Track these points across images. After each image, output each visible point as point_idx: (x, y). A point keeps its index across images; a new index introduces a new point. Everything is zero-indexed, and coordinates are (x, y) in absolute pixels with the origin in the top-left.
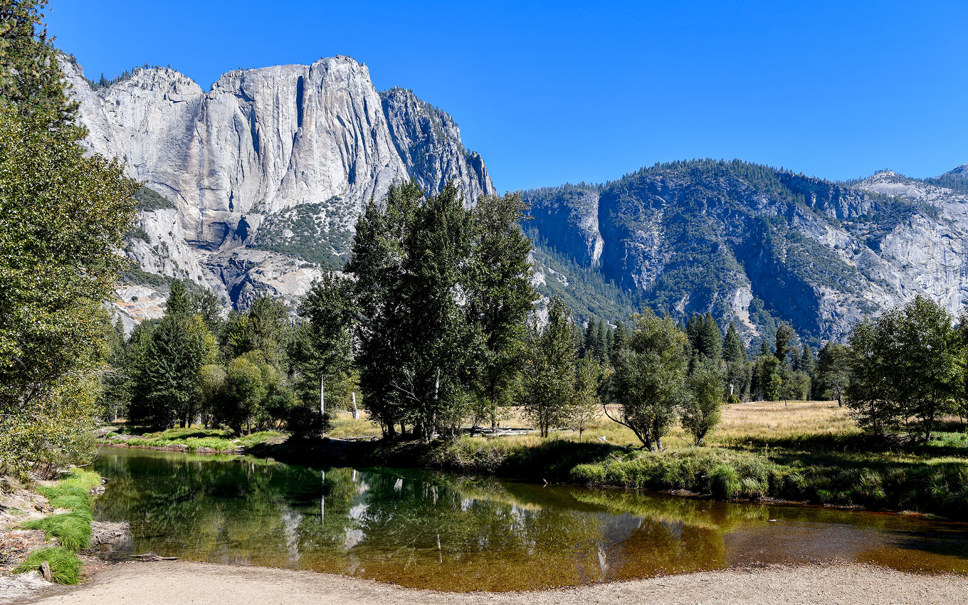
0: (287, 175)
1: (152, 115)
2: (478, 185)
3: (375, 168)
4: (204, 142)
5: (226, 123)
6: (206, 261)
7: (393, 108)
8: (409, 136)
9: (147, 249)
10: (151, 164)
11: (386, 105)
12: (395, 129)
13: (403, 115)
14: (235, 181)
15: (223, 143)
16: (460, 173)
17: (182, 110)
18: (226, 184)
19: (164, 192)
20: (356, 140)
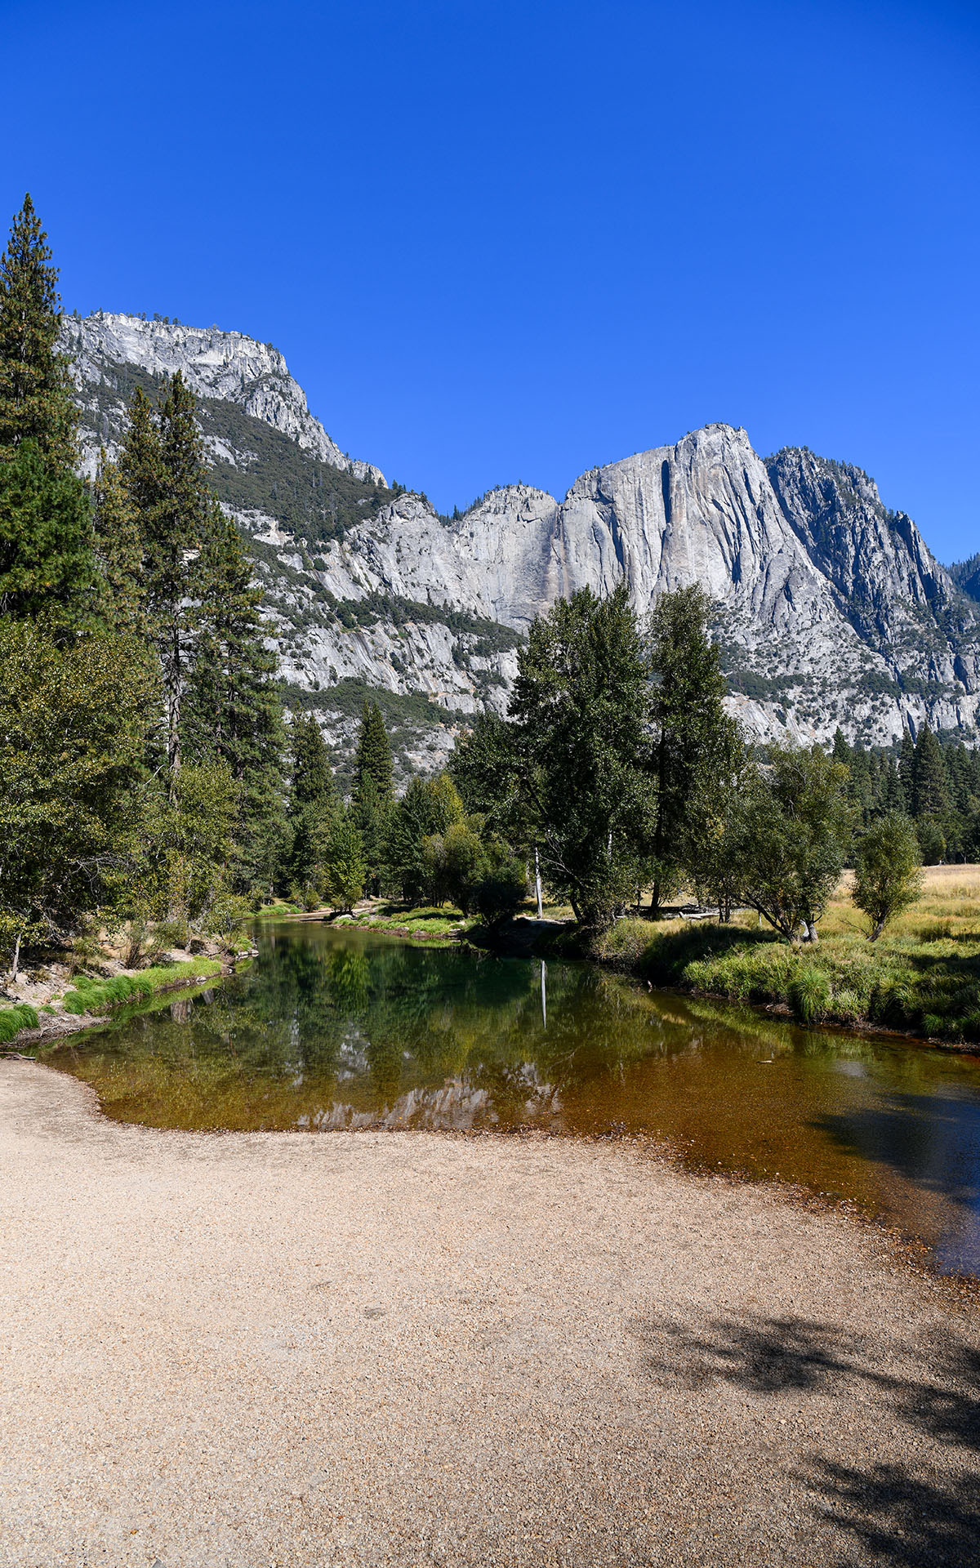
0: (657, 584)
1: (506, 542)
2: (908, 557)
4: (562, 561)
5: (584, 535)
7: (784, 475)
8: (807, 507)
10: (508, 597)
11: (774, 474)
12: (789, 502)
13: (797, 482)
15: (582, 558)
16: (881, 545)
17: (536, 530)
19: (522, 627)
20: (739, 526)
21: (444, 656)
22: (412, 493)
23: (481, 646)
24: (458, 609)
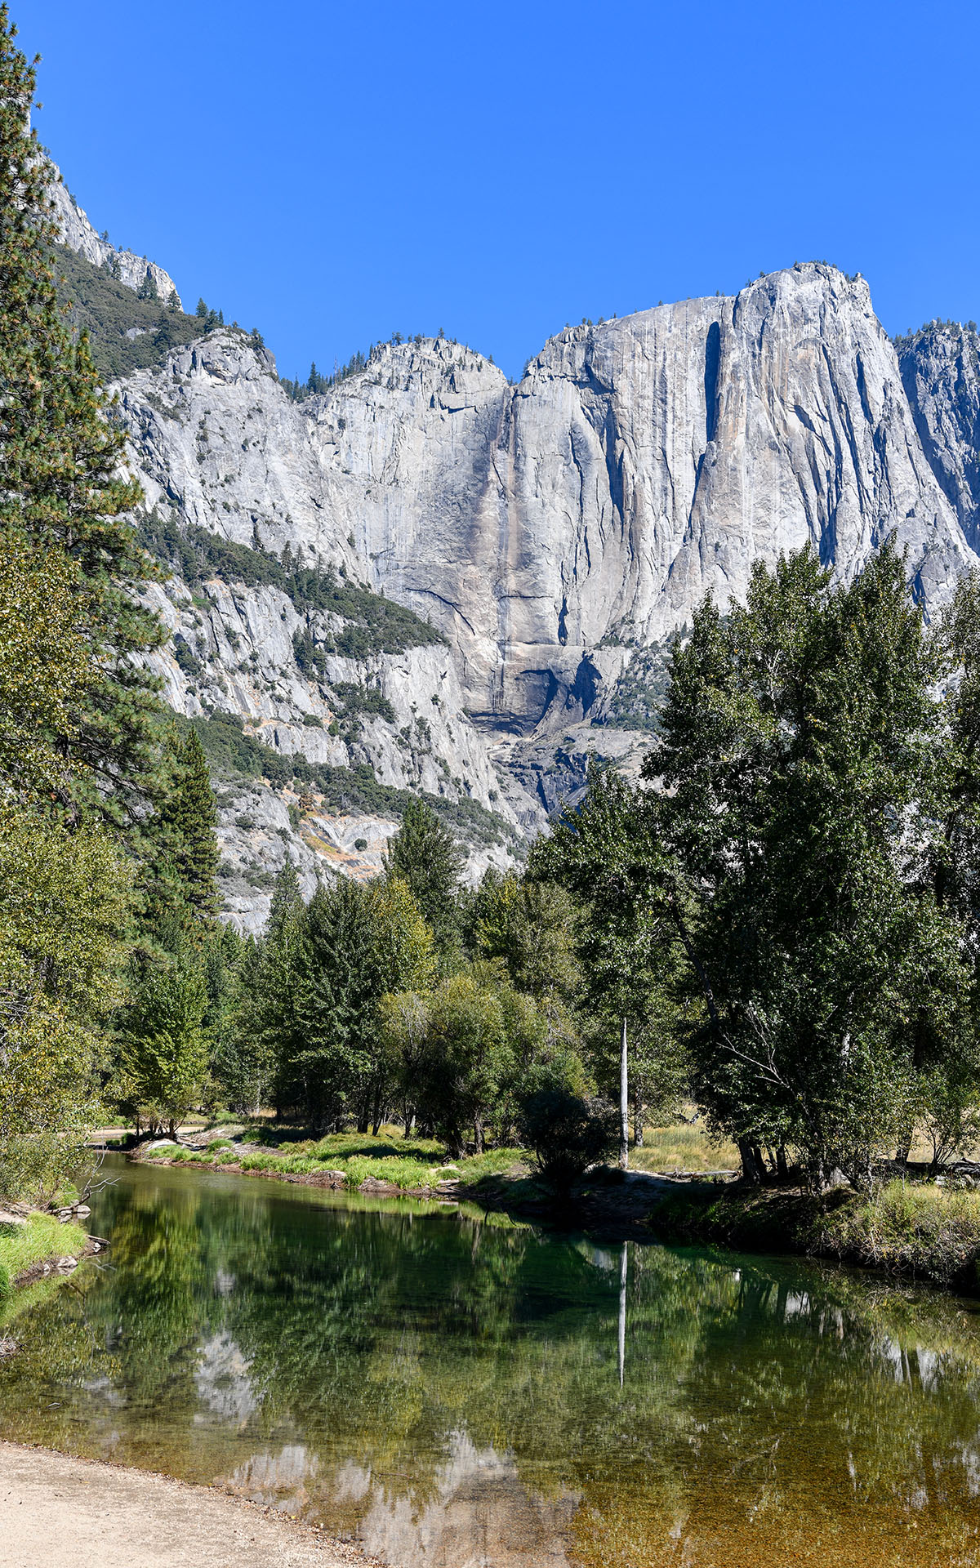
0: (683, 553)
1: (405, 444)
3: (882, 521)
4: (509, 493)
5: (554, 447)
6: (508, 759)
7: (927, 373)
8: (966, 437)
9: (389, 736)
10: (402, 550)
11: (910, 369)
12: (932, 424)
13: (952, 388)
14: (572, 575)
15: (547, 491)
17: (465, 428)
18: (552, 584)
19: (425, 608)
20: (839, 460)
21: (279, 650)
22: (235, 329)
23: (350, 639)
24: (310, 564)
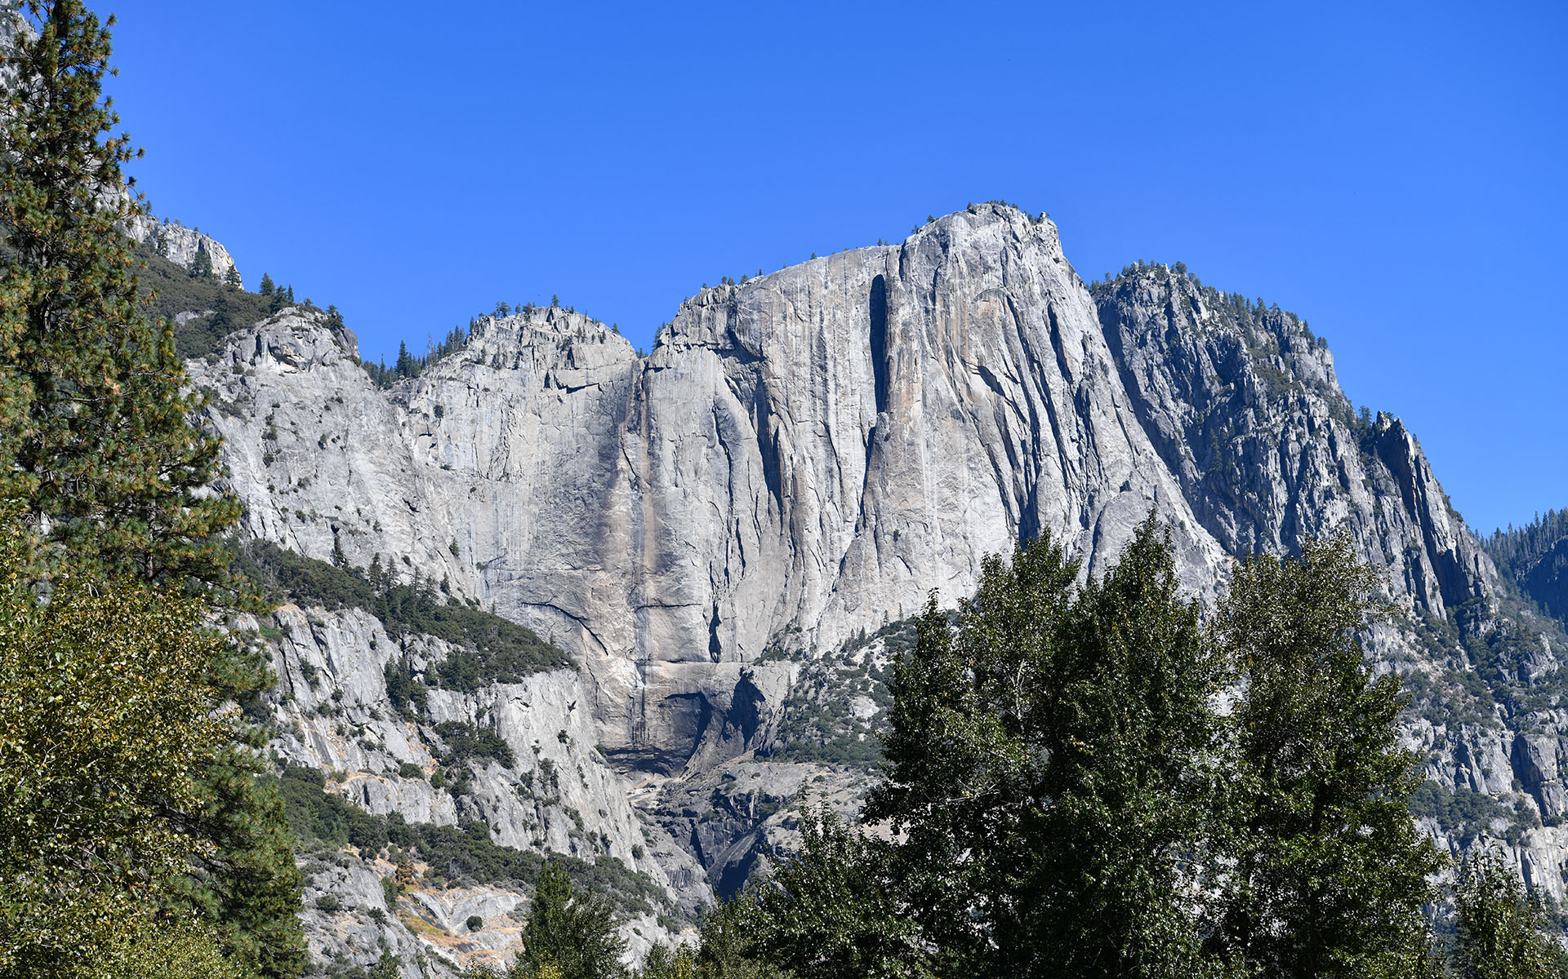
0: (856, 545)
1: (516, 431)
2: (1403, 512)
3: (1091, 498)
4: (643, 483)
5: (695, 427)
6: (653, 805)
7: (1132, 323)
8: (1183, 395)
9: (506, 784)
10: (516, 557)
11: (1111, 319)
12: (1142, 381)
13: (1162, 339)
14: (723, 577)
15: (688, 479)
16: (1345, 483)
17: (587, 409)
18: (700, 589)
19: (546, 625)
20: (1035, 427)
21: (368, 686)
22: (307, 307)
23: (455, 667)
24: (405, 579)
